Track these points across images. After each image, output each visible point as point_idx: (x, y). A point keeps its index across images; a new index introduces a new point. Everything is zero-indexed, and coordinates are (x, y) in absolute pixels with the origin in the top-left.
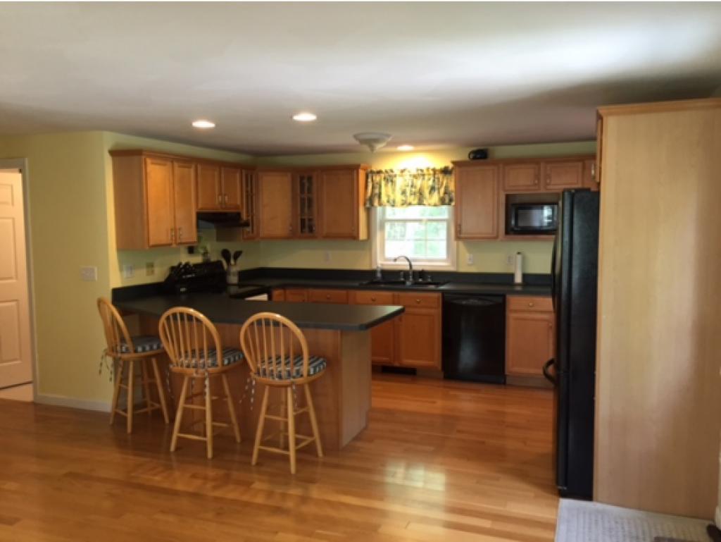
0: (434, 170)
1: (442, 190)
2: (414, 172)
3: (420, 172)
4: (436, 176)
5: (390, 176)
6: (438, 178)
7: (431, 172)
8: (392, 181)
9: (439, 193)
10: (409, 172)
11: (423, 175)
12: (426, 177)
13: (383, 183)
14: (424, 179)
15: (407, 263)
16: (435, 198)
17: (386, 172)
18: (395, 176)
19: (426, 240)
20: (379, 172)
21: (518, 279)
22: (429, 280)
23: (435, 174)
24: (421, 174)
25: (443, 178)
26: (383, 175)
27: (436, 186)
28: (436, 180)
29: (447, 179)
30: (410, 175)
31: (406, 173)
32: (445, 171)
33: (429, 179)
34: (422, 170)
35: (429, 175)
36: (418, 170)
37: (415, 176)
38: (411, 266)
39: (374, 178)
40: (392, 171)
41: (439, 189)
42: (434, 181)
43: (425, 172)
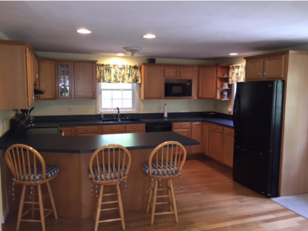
0: (130, 66)
1: (134, 76)
2: (120, 67)
3: (123, 67)
4: (131, 69)
5: (108, 68)
6: (132, 70)
7: (129, 67)
8: (109, 70)
9: (132, 77)
10: (118, 66)
11: (125, 68)
12: (126, 69)
13: (105, 71)
14: (125, 70)
15: (117, 110)
16: (131, 80)
17: (106, 65)
18: (111, 68)
19: (122, 99)
20: (103, 65)
21: (166, 115)
22: (127, 118)
23: (130, 68)
24: (124, 68)
25: (134, 71)
26: (104, 67)
27: (131, 74)
28: (131, 71)
29: (136, 71)
30: (118, 68)
31: (116, 67)
32: (135, 67)
33: (127, 71)
34: (124, 66)
35: (128, 68)
36: (122, 66)
37: (120, 69)
38: (119, 112)
39: (100, 68)
40: (109, 65)
41: (132, 75)
42: (130, 71)
43: (126, 67)
